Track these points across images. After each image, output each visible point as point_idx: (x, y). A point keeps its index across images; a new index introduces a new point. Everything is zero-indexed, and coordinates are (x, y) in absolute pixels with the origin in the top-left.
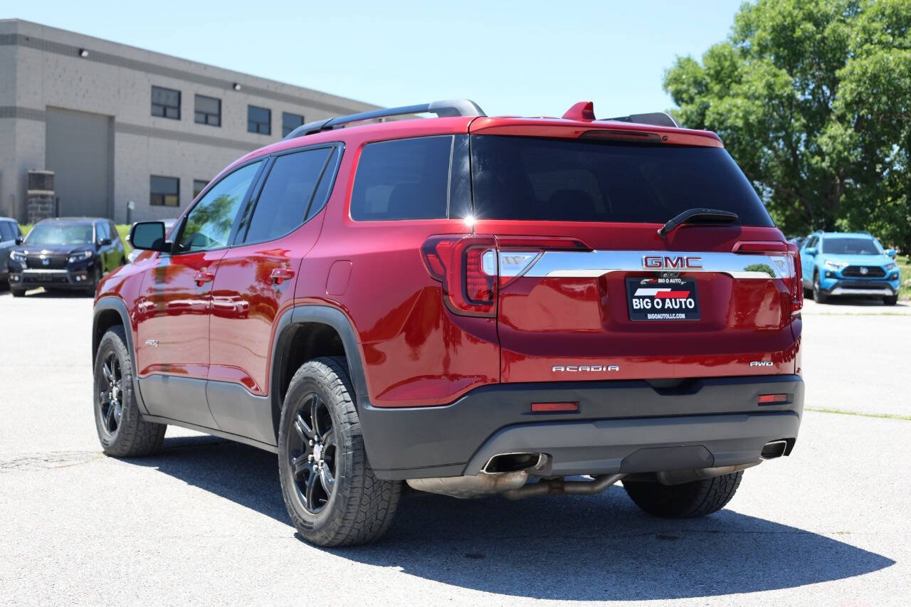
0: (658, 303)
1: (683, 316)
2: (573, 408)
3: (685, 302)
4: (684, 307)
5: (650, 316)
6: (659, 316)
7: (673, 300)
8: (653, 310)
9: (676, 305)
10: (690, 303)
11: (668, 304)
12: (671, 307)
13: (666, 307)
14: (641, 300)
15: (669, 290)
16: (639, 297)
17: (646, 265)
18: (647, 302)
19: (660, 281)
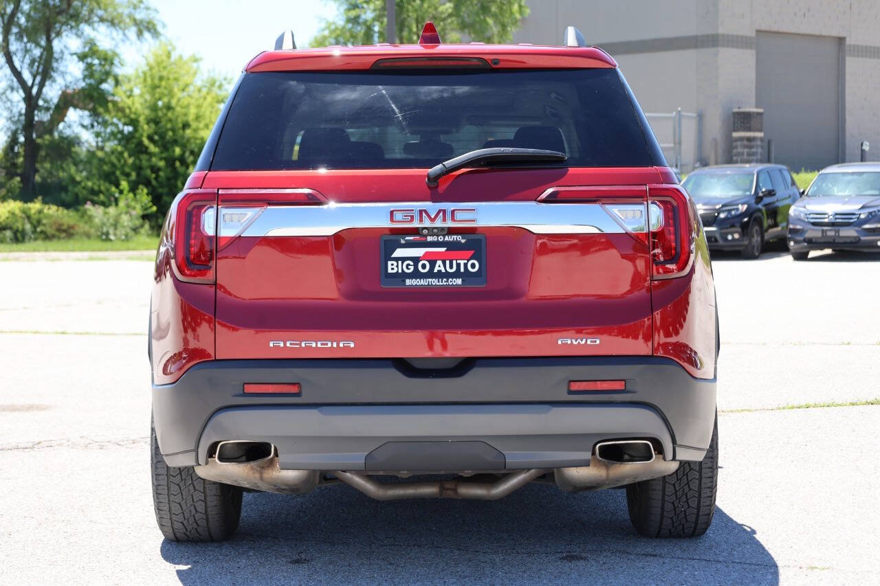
0: (424, 266)
1: (459, 281)
2: (294, 390)
3: (466, 265)
4: (462, 270)
5: (408, 282)
6: (423, 282)
7: (448, 262)
8: (416, 274)
9: (451, 267)
10: (474, 266)
11: (439, 266)
12: (443, 271)
13: (436, 271)
14: (400, 262)
15: (443, 250)
16: (397, 259)
17: (392, 220)
18: (408, 265)
19: (430, 239)
